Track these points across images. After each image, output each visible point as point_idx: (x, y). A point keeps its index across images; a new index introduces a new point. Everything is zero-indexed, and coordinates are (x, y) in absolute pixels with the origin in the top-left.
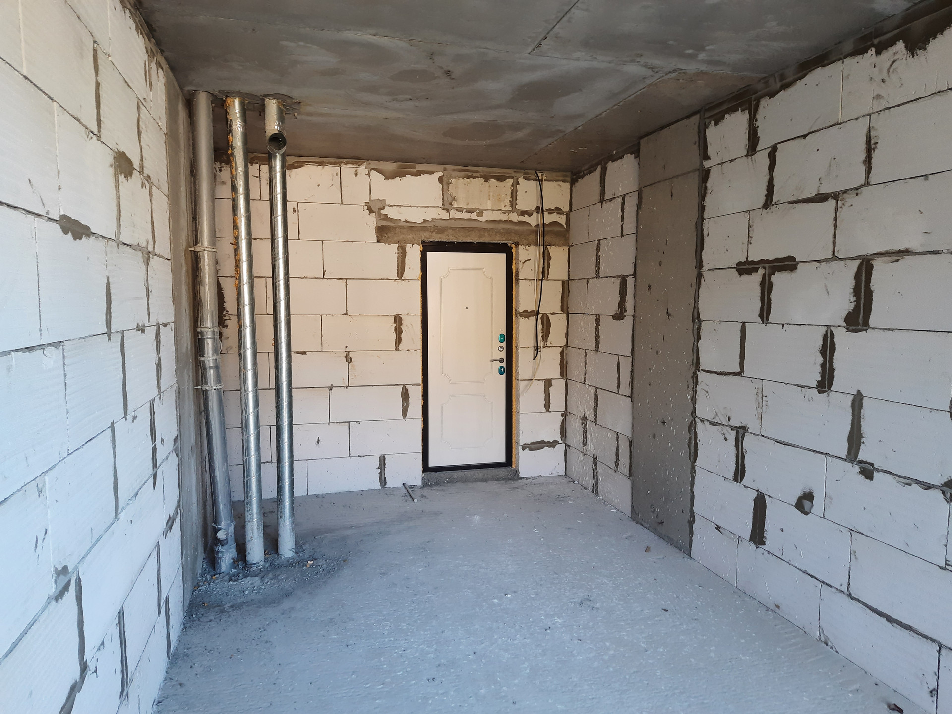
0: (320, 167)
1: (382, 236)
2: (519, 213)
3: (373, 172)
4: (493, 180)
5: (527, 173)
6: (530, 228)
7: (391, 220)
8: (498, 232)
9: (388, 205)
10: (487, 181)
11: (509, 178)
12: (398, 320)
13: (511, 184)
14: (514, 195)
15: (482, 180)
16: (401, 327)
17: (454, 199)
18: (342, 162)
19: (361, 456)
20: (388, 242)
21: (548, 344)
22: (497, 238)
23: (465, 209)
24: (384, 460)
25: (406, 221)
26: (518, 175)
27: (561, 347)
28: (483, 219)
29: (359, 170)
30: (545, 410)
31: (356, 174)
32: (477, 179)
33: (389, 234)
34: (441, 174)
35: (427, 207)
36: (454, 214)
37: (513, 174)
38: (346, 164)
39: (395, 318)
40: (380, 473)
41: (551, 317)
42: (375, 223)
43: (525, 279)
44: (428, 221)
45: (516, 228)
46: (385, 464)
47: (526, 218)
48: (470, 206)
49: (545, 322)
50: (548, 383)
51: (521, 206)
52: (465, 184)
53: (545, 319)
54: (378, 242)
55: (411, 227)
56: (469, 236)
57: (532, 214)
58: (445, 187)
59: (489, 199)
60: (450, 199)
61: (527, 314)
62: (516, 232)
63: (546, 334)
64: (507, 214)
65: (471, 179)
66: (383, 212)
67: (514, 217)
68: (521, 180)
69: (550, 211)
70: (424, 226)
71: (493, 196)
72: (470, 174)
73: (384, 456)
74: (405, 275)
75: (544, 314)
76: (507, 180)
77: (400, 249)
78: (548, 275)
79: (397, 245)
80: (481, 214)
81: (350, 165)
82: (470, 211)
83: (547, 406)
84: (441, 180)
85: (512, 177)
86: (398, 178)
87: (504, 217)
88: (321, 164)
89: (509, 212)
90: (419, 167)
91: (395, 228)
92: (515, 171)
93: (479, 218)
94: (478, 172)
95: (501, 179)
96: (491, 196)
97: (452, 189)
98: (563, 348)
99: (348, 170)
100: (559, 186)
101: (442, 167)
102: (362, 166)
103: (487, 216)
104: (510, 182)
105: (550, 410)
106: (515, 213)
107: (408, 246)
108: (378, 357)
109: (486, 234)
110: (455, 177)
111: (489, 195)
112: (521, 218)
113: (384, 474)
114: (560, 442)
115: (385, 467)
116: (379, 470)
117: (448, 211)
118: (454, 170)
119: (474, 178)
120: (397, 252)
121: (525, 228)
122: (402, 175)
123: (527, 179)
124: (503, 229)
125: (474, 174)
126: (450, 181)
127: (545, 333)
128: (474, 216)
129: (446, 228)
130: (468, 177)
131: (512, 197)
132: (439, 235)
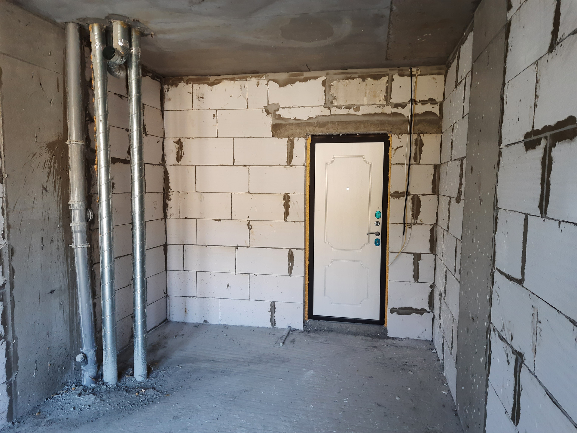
0: (232, 82)
1: (276, 132)
2: (393, 106)
3: (271, 82)
4: (369, 79)
5: (402, 70)
6: (404, 119)
7: (284, 119)
8: (372, 123)
9: (282, 108)
10: (364, 80)
11: (384, 76)
12: (287, 198)
13: (386, 81)
14: (389, 90)
15: (359, 80)
16: (289, 203)
17: (335, 98)
18: (248, 77)
19: (257, 301)
20: (280, 136)
21: (418, 221)
22: (372, 129)
23: (344, 106)
24: (274, 306)
25: (295, 119)
26: (392, 72)
27: (431, 225)
28: (359, 113)
29: (261, 82)
30: (413, 280)
31: (258, 85)
32: (355, 79)
33: (281, 130)
34: (324, 78)
35: (312, 107)
36: (335, 111)
37: (389, 72)
38: (250, 78)
39: (284, 196)
40: (271, 315)
41: (421, 198)
42: (271, 122)
43: (397, 164)
44: (313, 118)
45: (390, 119)
46: (274, 309)
47: (399, 110)
48: (348, 103)
49: (415, 202)
50: (417, 257)
51: (395, 99)
52: (344, 85)
53: (416, 199)
54: (273, 137)
55: (299, 123)
56: (347, 128)
57: (406, 106)
58: (327, 89)
59: (366, 96)
60: (331, 98)
61: (397, 195)
62: (389, 123)
63: (416, 213)
64: (382, 107)
65: (350, 80)
66: (277, 113)
67: (388, 110)
68: (396, 77)
69: (424, 102)
70: (309, 122)
71: (369, 92)
72: (349, 76)
73: (274, 303)
74: (293, 162)
75: (414, 195)
76: (383, 78)
77: (289, 142)
78: (420, 159)
79: (287, 139)
80: (358, 109)
81: (253, 78)
82: (348, 107)
83: (416, 277)
84: (324, 83)
85: (388, 75)
86: (289, 85)
87: (379, 110)
88: (233, 79)
89: (383, 106)
90: (306, 74)
91: (285, 125)
92: (390, 70)
93: (357, 113)
94: (356, 73)
95: (376, 77)
96: (367, 93)
97: (333, 90)
98: (433, 226)
99: (252, 82)
100: (434, 78)
101: (325, 72)
102: (262, 78)
103: (364, 110)
104: (385, 79)
105: (419, 281)
106: (389, 106)
107: (296, 139)
108: (271, 226)
109: (362, 126)
110: (336, 80)
111: (366, 93)
112: (395, 110)
113: (274, 317)
114: (428, 310)
115: (274, 311)
116: (271, 313)
117: (329, 108)
118: (335, 74)
119: (353, 78)
120: (287, 144)
121: (399, 118)
122: (292, 82)
123: (401, 75)
124: (378, 120)
125: (353, 76)
126: (332, 84)
127: (415, 211)
128: (351, 111)
129: (327, 123)
130: (348, 78)
131: (387, 92)
132: (321, 129)
